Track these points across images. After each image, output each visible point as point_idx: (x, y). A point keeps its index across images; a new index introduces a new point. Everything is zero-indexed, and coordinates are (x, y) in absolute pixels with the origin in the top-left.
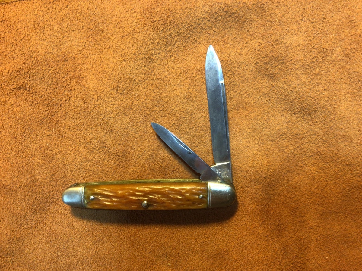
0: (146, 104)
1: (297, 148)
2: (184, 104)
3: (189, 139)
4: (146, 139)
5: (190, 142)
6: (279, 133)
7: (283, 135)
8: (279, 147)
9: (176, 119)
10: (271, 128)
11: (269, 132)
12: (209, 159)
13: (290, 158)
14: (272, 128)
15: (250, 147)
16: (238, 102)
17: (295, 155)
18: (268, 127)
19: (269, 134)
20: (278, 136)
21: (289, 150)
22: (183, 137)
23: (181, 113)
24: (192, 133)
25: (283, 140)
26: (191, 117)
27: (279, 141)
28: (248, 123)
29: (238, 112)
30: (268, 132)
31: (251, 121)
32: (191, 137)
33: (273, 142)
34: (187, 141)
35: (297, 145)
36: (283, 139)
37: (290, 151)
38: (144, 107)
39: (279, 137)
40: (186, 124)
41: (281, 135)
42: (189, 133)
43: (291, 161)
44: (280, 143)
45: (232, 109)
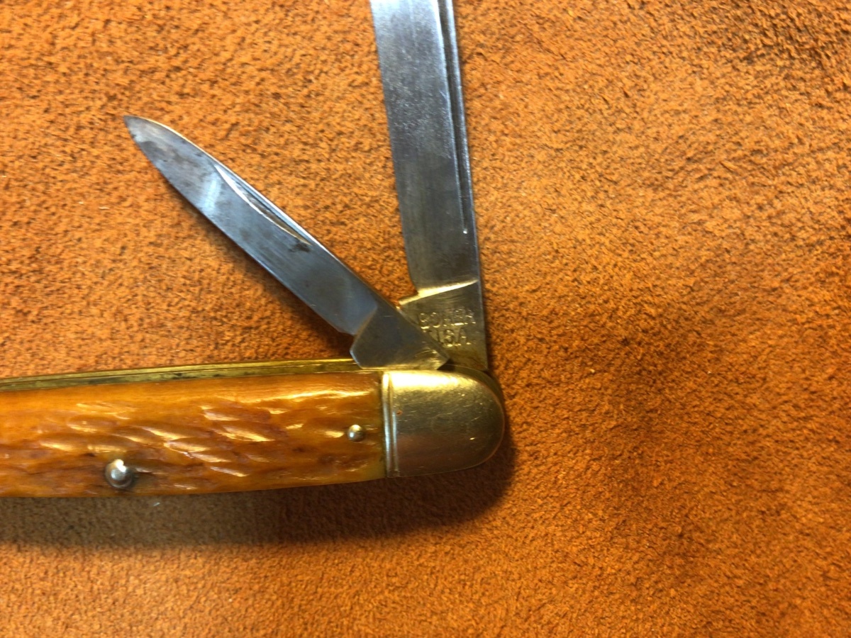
0: (111, 42)
1: (758, 214)
2: (272, 34)
3: (307, 192)
4: (122, 199)
5: (309, 203)
6: (684, 153)
7: (699, 161)
8: (683, 211)
9: (243, 105)
10: (649, 132)
11: (642, 150)
12: (391, 273)
13: (727, 256)
14: (651, 132)
15: (563, 213)
16: (507, 18)
17: (747, 244)
18: (637, 125)
19: (641, 157)
20: (677, 165)
21: (726, 220)
22: (280, 183)
23: (264, 74)
24: (314, 166)
25: (701, 178)
26: (305, 91)
27: (682, 186)
28: (550, 108)
29: (509, 59)
30: (637, 147)
31: (565, 97)
32: (312, 184)
33: (655, 190)
34: (299, 202)
35: (759, 199)
36: (698, 176)
37: (730, 227)
38: (102, 55)
39: (682, 168)
40: (288, 127)
41: (689, 159)
42: (302, 166)
43: (729, 268)
44: (685, 194)
45: (482, 46)
